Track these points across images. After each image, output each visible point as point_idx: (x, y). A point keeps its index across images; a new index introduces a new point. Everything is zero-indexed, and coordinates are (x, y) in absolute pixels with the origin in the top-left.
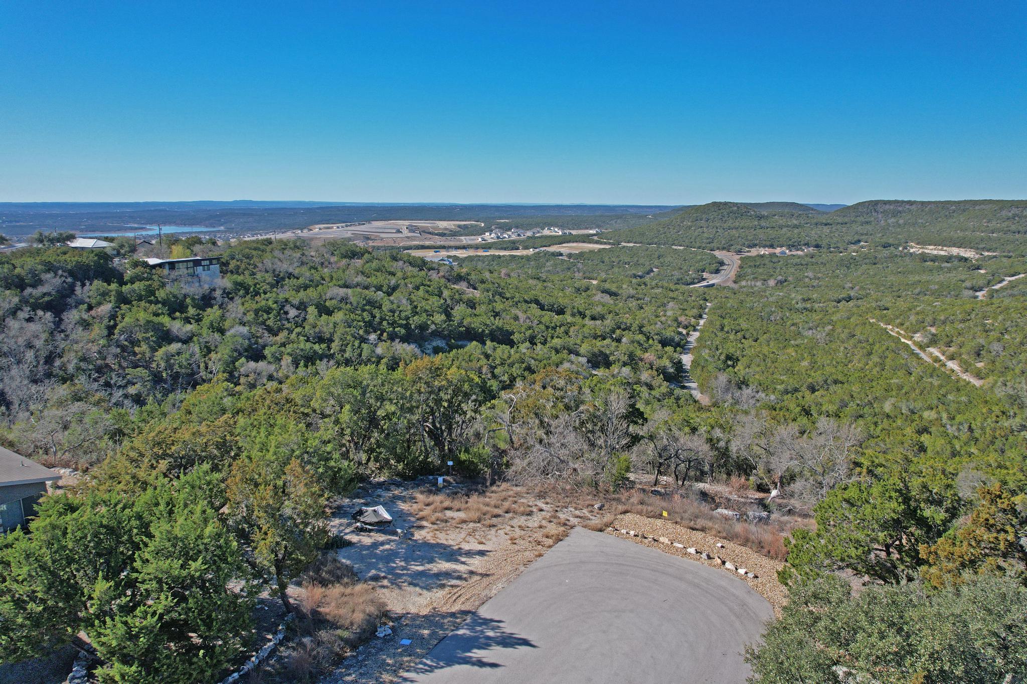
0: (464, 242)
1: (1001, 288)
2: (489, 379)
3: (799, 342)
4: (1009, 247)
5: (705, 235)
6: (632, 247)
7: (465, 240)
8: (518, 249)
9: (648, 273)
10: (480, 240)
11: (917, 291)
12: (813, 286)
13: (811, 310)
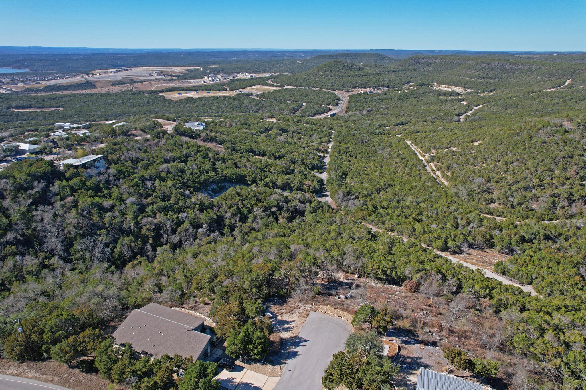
0: (193, 84)
1: (471, 114)
2: (242, 208)
3: (376, 158)
4: (479, 87)
5: (330, 81)
6: (291, 89)
7: (194, 82)
8: (226, 90)
9: (301, 107)
10: (203, 82)
11: (434, 117)
12: (385, 114)
13: (383, 134)
